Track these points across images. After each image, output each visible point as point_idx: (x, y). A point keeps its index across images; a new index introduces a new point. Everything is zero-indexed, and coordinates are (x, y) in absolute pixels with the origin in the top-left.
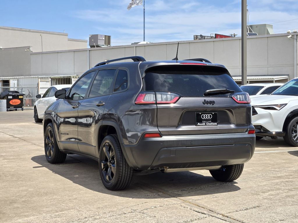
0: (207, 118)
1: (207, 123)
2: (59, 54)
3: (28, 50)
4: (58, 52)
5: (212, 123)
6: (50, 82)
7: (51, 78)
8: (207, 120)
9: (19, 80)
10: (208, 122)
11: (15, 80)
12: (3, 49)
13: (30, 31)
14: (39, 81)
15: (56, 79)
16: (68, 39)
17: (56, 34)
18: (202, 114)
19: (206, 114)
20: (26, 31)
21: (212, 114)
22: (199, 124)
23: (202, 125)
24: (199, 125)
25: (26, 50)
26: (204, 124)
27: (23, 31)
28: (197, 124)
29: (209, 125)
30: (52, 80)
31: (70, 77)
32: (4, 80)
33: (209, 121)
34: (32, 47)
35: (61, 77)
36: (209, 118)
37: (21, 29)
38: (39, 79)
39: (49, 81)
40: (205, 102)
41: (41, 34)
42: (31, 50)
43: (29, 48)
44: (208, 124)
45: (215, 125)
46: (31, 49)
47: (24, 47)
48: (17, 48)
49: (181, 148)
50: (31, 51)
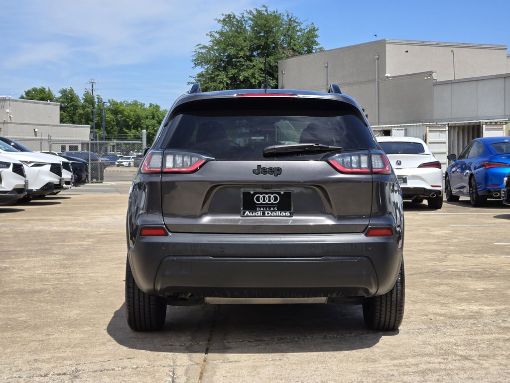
0: (267, 201)
1: (266, 213)
2: (480, 83)
3: (429, 78)
4: (477, 80)
5: (278, 213)
6: (447, 132)
7: (449, 126)
8: (268, 206)
9: (408, 129)
10: (270, 209)
11: (401, 130)
12: (391, 77)
13: (438, 45)
14: (428, 131)
15: (459, 127)
16: (508, 54)
17: (485, 48)
18: (255, 193)
19: (267, 193)
20: (431, 45)
21: (279, 194)
22: (247, 213)
23: (255, 216)
24: (247, 216)
25: (426, 78)
26: (259, 213)
27: (426, 45)
28: (244, 213)
29: (271, 216)
30: (451, 129)
31: (480, 122)
32: (385, 129)
33: (272, 209)
34: (436, 72)
35: (465, 123)
36: (272, 201)
37: (422, 42)
38: (428, 128)
39: (445, 131)
40: (260, 170)
41: (453, 49)
42: (434, 78)
43: (430, 73)
44: (268, 213)
45: (285, 216)
46: (434, 76)
47: (423, 73)
48: (412, 74)
49: (201, 258)
50: (435, 80)
